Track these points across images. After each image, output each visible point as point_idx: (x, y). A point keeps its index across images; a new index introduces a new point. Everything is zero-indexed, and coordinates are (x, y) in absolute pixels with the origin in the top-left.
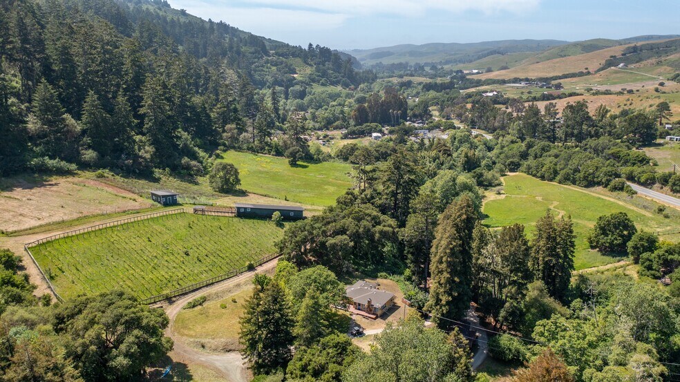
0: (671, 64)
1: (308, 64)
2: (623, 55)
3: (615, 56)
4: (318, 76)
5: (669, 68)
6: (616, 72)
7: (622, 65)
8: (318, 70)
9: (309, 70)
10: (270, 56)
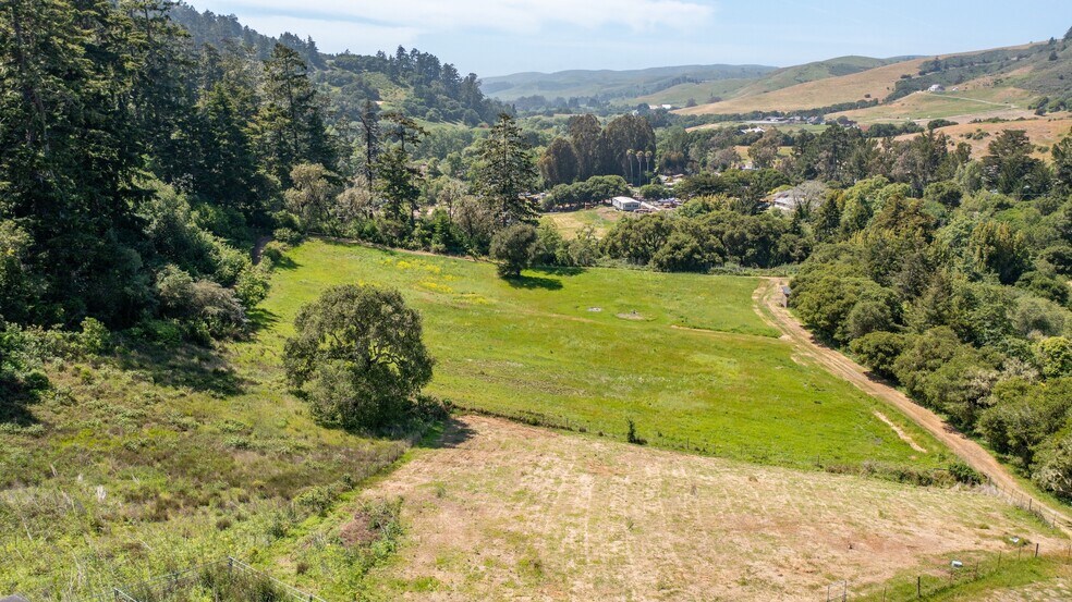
0: (1021, 84)
1: (398, 83)
2: (920, 74)
3: (909, 77)
4: (422, 104)
5: (1019, 91)
6: (929, 99)
7: (934, 87)
8: (419, 94)
9: (402, 95)
10: (327, 69)
